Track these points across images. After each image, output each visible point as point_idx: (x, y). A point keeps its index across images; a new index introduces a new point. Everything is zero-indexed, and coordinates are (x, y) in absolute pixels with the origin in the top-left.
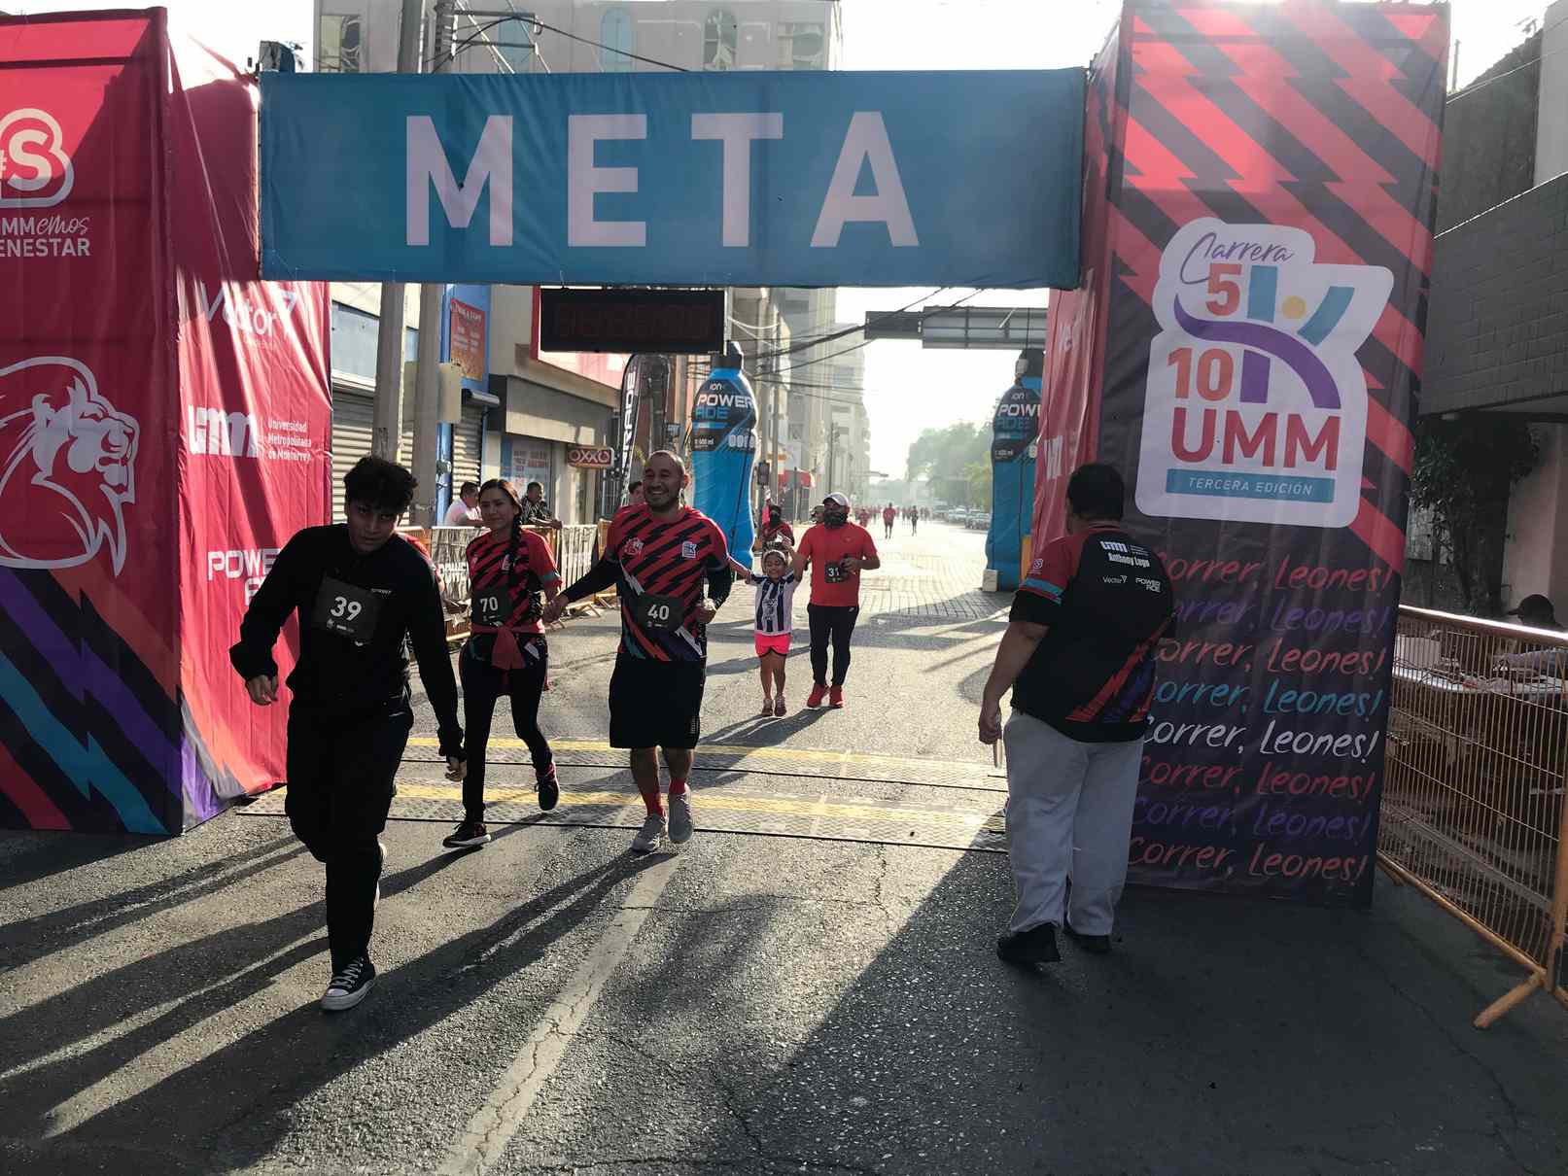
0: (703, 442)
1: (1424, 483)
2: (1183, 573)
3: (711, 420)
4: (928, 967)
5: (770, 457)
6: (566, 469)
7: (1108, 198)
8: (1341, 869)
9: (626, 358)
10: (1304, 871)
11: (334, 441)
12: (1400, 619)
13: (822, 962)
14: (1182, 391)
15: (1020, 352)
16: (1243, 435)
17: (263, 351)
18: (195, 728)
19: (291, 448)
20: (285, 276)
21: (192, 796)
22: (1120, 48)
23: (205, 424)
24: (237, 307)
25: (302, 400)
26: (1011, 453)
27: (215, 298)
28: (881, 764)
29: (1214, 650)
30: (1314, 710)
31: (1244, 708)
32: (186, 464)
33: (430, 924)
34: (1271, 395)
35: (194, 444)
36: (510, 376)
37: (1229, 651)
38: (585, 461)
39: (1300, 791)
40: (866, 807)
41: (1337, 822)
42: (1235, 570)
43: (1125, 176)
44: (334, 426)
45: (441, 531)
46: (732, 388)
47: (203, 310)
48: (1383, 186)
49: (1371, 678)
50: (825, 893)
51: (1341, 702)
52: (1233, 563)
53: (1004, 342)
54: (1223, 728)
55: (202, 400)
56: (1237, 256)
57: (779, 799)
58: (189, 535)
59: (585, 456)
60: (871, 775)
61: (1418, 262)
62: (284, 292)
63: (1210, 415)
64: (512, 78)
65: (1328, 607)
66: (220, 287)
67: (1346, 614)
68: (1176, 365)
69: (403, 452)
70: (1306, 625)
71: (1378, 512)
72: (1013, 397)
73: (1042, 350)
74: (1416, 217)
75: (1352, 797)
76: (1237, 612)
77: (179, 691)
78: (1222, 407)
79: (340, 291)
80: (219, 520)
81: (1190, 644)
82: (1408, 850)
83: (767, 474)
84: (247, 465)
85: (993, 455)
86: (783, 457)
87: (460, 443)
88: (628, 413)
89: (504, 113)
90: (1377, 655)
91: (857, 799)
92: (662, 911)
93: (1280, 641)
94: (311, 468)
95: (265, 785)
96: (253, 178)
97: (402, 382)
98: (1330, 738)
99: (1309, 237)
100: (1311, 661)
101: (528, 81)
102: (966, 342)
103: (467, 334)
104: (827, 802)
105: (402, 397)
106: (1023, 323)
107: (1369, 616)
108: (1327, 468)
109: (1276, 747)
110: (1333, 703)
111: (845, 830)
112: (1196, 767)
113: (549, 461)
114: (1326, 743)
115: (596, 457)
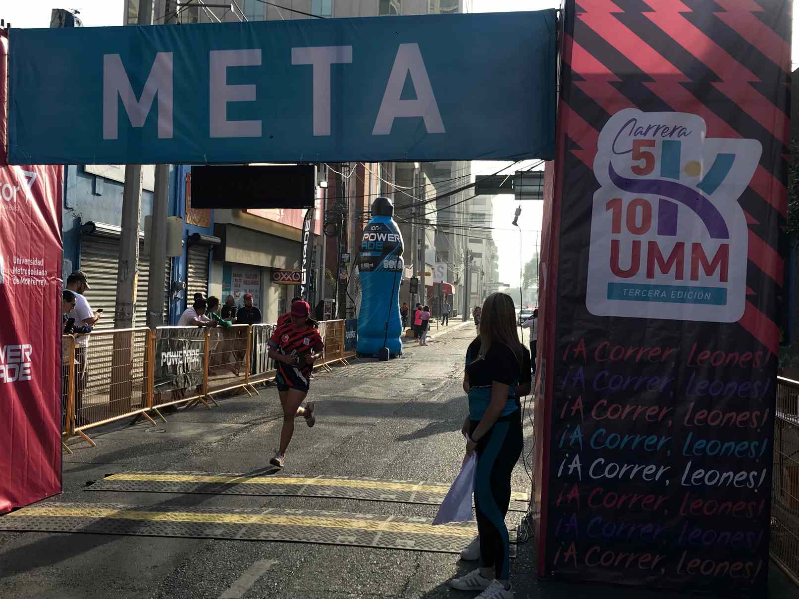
0: (367, 265)
2: (620, 357)
3: (372, 250)
5: (419, 274)
6: (271, 286)
7: (561, 95)
8: (744, 570)
10: (717, 570)
14: (616, 228)
16: (660, 259)
17: (10, 212)
19: (30, 277)
20: (27, 162)
25: (39, 244)
29: (645, 411)
30: (717, 454)
31: (669, 452)
34: (679, 231)
37: (656, 412)
38: (284, 280)
41: (739, 536)
42: (660, 352)
45: (163, 329)
46: (386, 229)
48: (751, 83)
49: (759, 430)
52: (658, 348)
54: (654, 467)
56: (652, 134)
57: (358, 518)
59: (284, 276)
60: (431, 501)
61: (779, 134)
62: (26, 172)
63: (636, 245)
65: (725, 380)
67: (739, 385)
68: (611, 211)
70: (711, 392)
71: (758, 311)
74: (775, 104)
75: (748, 517)
76: (662, 383)
78: (644, 239)
81: (628, 406)
86: (428, 274)
87: (191, 269)
88: (305, 247)
89: (166, 50)
90: (763, 413)
91: (415, 519)
93: (692, 404)
96: (3, 98)
98: (731, 473)
99: (703, 121)
100: (715, 418)
104: (393, 520)
107: (755, 386)
108: (721, 281)
109: (693, 482)
110: (732, 448)
111: (398, 541)
112: (636, 495)
113: (258, 279)
114: (729, 476)
115: (291, 277)
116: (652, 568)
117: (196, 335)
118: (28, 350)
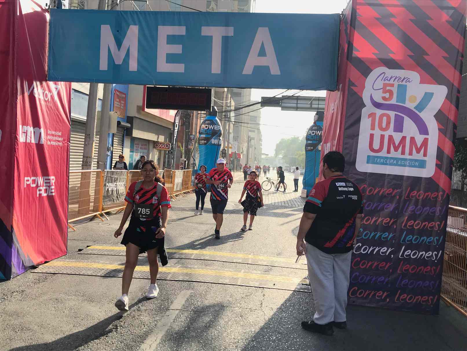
0: (203, 141)
1: (458, 162)
2: (372, 192)
3: (206, 134)
4: (279, 333)
5: (226, 147)
6: (153, 150)
7: (347, 59)
8: (428, 300)
9: (176, 111)
10: (415, 300)
11: (71, 139)
12: (449, 211)
13: (241, 331)
14: (373, 128)
15: (316, 112)
16: (394, 144)
17: (47, 106)
18: (17, 241)
19: (55, 141)
20: (56, 80)
21: (15, 266)
22: (352, 7)
23: (26, 132)
24: (39, 90)
25: (60, 124)
26: (312, 148)
27: (31, 87)
28: (264, 259)
29: (382, 221)
30: (418, 242)
31: (394, 241)
32: (18, 146)
33: (100, 314)
34: (404, 130)
35: (21, 139)
36: (135, 117)
37: (388, 221)
38: (160, 147)
39: (413, 272)
40: (258, 275)
41: (426, 283)
42: (391, 191)
43: (354, 52)
44: (71, 133)
45: (108, 171)
46: (213, 123)
47: (27, 91)
48: (444, 58)
49: (439, 231)
50: (242, 305)
51: (428, 240)
52: (390, 189)
53: (310, 109)
54: (386, 248)
55: (24, 123)
56: (393, 80)
57: (226, 271)
58: (18, 171)
59: (161, 146)
60: (260, 263)
61: (456, 84)
62: (55, 85)
63: (382, 137)
64: (139, 13)
65: (424, 206)
66: (33, 83)
67: (430, 209)
69: (95, 143)
70: (416, 212)
71: (442, 172)
72: (313, 128)
73: (323, 112)
74: (455, 68)
75: (431, 274)
76: (392, 207)
77: (12, 227)
79: (75, 85)
80: (29, 166)
81: (374, 218)
82: (452, 294)
83: (225, 153)
84: (40, 147)
85: (306, 148)
86: (231, 148)
87: (116, 140)
88: (176, 131)
89: (136, 25)
90: (441, 224)
91: (255, 272)
92: (183, 311)
93: (407, 217)
94: (63, 149)
95: (42, 262)
96: (46, 45)
97: (96, 118)
98: (424, 253)
99: (418, 74)
100: (417, 225)
101: (145, 14)
102: (297, 109)
103: (120, 102)
104: (244, 273)
105: (96, 123)
106: (317, 102)
107: (438, 210)
108: (423, 156)
109: (405, 256)
110: (425, 240)
111: (250, 282)
112: (376, 262)
113: (147, 147)
114: (423, 254)
115: (164, 146)
116: (383, 298)
117: (123, 175)
118: (53, 179)
